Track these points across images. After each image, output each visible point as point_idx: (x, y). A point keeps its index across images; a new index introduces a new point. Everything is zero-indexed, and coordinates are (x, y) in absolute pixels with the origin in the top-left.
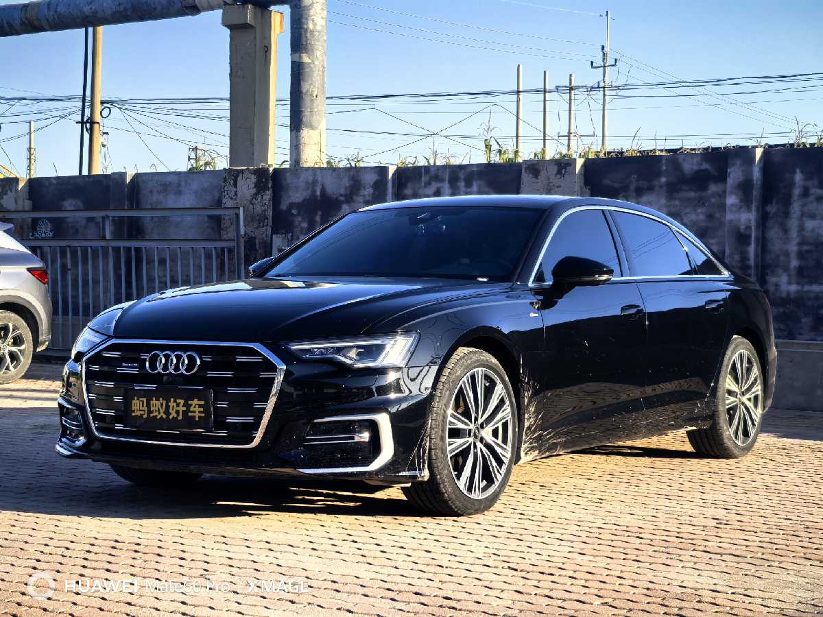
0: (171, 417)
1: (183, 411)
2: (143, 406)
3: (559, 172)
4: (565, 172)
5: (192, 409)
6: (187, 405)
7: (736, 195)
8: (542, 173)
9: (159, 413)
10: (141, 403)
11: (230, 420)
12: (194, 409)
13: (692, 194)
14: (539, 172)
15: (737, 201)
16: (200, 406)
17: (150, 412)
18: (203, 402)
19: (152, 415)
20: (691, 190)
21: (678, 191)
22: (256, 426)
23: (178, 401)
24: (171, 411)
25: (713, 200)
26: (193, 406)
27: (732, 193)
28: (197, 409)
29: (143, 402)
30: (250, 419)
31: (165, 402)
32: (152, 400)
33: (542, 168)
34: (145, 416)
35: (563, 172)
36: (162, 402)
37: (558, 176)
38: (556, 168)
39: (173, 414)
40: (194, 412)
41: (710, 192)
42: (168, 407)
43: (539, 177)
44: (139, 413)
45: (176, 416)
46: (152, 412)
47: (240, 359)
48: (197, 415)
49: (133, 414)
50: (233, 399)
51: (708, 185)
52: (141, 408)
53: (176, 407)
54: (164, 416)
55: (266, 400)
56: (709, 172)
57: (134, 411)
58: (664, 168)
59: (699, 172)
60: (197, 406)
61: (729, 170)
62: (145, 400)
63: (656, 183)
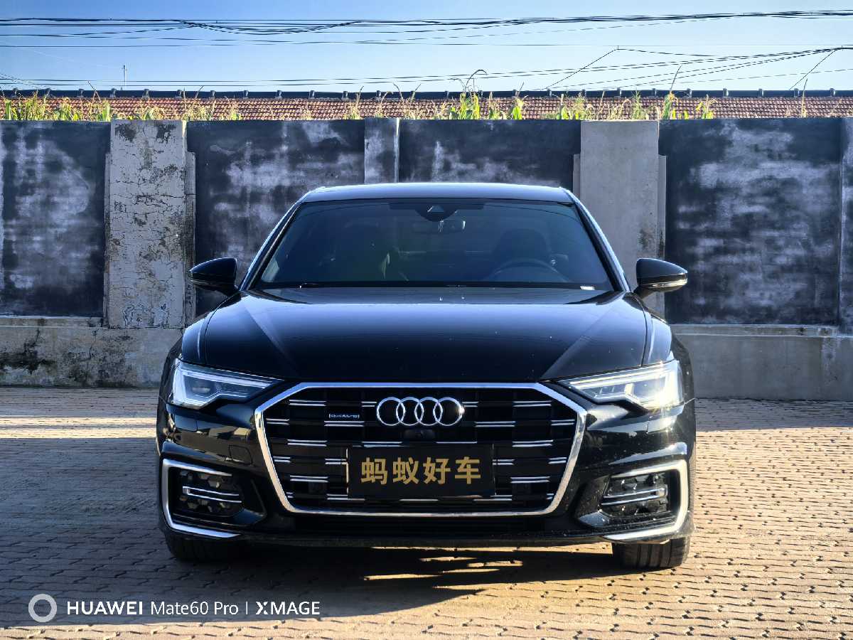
0: (427, 481)
1: (446, 473)
2: (380, 469)
3: (160, 135)
4: (169, 135)
5: (460, 469)
6: (453, 466)
7: (376, 168)
8: (137, 135)
9: (407, 477)
10: (377, 466)
11: (517, 481)
12: (464, 470)
13: (319, 165)
14: (135, 133)
15: (377, 174)
16: (473, 466)
17: (391, 476)
18: (477, 461)
19: (395, 480)
20: (319, 161)
21: (303, 161)
22: (554, 487)
23: (438, 461)
24: (426, 473)
25: (343, 172)
26: (462, 467)
27: (370, 165)
28: (469, 469)
29: (380, 464)
30: (544, 479)
31: (417, 463)
32: (397, 461)
33: (137, 130)
34: (384, 482)
35: (166, 134)
36: (412, 463)
37: (159, 140)
38: (155, 131)
39: (430, 477)
40: (465, 473)
41: (340, 163)
42: (421, 469)
43: (134, 140)
44: (373, 479)
45: (434, 479)
46: (396, 476)
47: (520, 404)
48: (469, 478)
49: (363, 480)
50: (521, 456)
51: (339, 155)
52: (377, 472)
53: (435, 470)
54: (416, 481)
55: (566, 454)
56: (338, 142)
57: (365, 476)
58: (285, 135)
59: (326, 141)
60: (469, 466)
61: (366, 141)
62: (383, 461)
63: (275, 151)
